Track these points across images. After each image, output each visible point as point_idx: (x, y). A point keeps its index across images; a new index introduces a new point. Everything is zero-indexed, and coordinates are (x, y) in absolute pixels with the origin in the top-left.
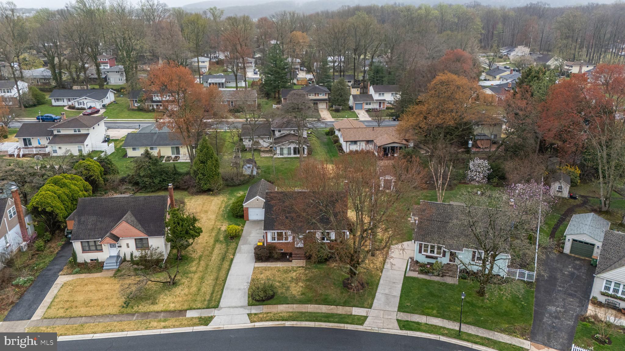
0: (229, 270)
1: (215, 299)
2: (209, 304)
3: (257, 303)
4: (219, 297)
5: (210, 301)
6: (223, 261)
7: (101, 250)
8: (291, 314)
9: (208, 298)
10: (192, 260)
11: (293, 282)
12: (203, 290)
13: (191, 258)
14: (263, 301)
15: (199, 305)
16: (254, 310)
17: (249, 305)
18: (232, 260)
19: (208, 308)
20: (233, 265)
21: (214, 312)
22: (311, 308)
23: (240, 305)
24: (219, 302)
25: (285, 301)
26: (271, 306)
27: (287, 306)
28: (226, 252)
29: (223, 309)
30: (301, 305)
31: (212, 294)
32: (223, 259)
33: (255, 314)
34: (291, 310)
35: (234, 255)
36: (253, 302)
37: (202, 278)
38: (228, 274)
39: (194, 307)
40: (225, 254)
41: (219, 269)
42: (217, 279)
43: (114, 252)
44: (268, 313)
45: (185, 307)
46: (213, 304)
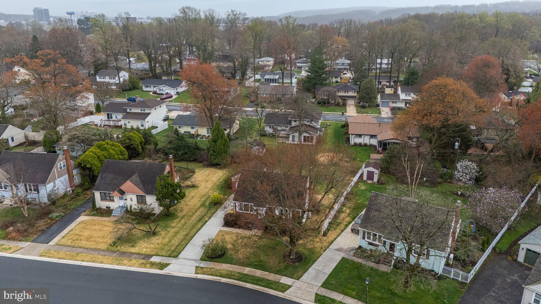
0: (200, 229)
1: (178, 251)
2: (171, 254)
3: (208, 259)
4: (181, 249)
5: (173, 251)
6: (199, 222)
7: (113, 201)
8: (229, 273)
9: (173, 248)
10: (177, 217)
12: (173, 242)
13: (177, 215)
14: (213, 258)
15: (164, 253)
16: (203, 264)
17: (200, 260)
18: (206, 222)
19: (169, 256)
20: (204, 226)
21: (173, 261)
22: (247, 270)
23: (194, 258)
24: (180, 253)
25: (231, 262)
26: (217, 263)
27: (230, 265)
28: (205, 215)
29: (180, 259)
30: (241, 267)
31: (178, 246)
32: (200, 220)
33: (202, 268)
34: (231, 270)
35: (210, 218)
36: (204, 258)
37: (176, 233)
38: (197, 232)
39: (160, 254)
40: (203, 217)
41: (193, 227)
42: (187, 235)
43: (122, 203)
44: (212, 268)
45: (153, 253)
46: (175, 254)
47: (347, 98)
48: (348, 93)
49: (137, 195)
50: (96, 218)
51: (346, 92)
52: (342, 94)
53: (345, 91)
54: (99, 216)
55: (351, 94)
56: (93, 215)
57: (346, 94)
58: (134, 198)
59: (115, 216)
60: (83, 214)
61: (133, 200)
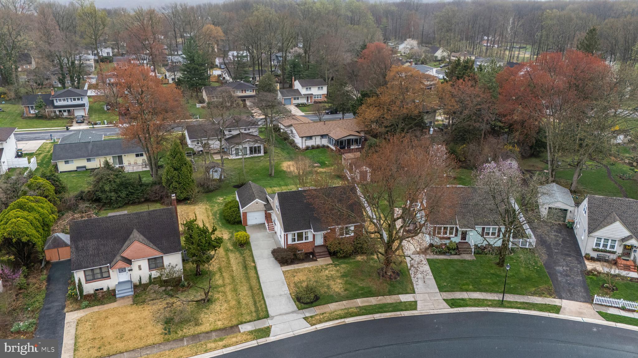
0: (258, 278)
1: (262, 309)
2: (258, 315)
3: (307, 306)
4: (264, 306)
5: (257, 311)
6: (246, 270)
7: (109, 277)
8: (346, 311)
9: (253, 309)
10: (215, 274)
11: (330, 280)
12: (244, 302)
13: (210, 272)
14: (312, 303)
15: (248, 318)
16: (308, 313)
17: (299, 310)
18: (255, 268)
19: (259, 319)
20: (259, 273)
21: (268, 322)
22: (360, 302)
23: (290, 310)
24: (267, 311)
25: (331, 299)
26: (322, 306)
27: (337, 303)
28: (244, 260)
29: (275, 317)
30: (349, 301)
31: (255, 303)
32: (245, 267)
33: (311, 317)
34: (344, 307)
35: (254, 261)
36: (301, 306)
37: (235, 290)
38: (259, 282)
39: (244, 320)
40: (245, 263)
41: (248, 279)
42: (251, 288)
43: (124, 277)
44: (323, 314)
45: (234, 323)
46: (262, 314)
47: (246, 99)
48: (245, 92)
49: (149, 259)
50: (96, 309)
51: (244, 92)
52: (240, 94)
53: (242, 90)
54: (97, 305)
55: (249, 93)
56: (86, 307)
57: (244, 94)
58: (144, 264)
59: (123, 298)
60: (66, 310)
61: (142, 267)
